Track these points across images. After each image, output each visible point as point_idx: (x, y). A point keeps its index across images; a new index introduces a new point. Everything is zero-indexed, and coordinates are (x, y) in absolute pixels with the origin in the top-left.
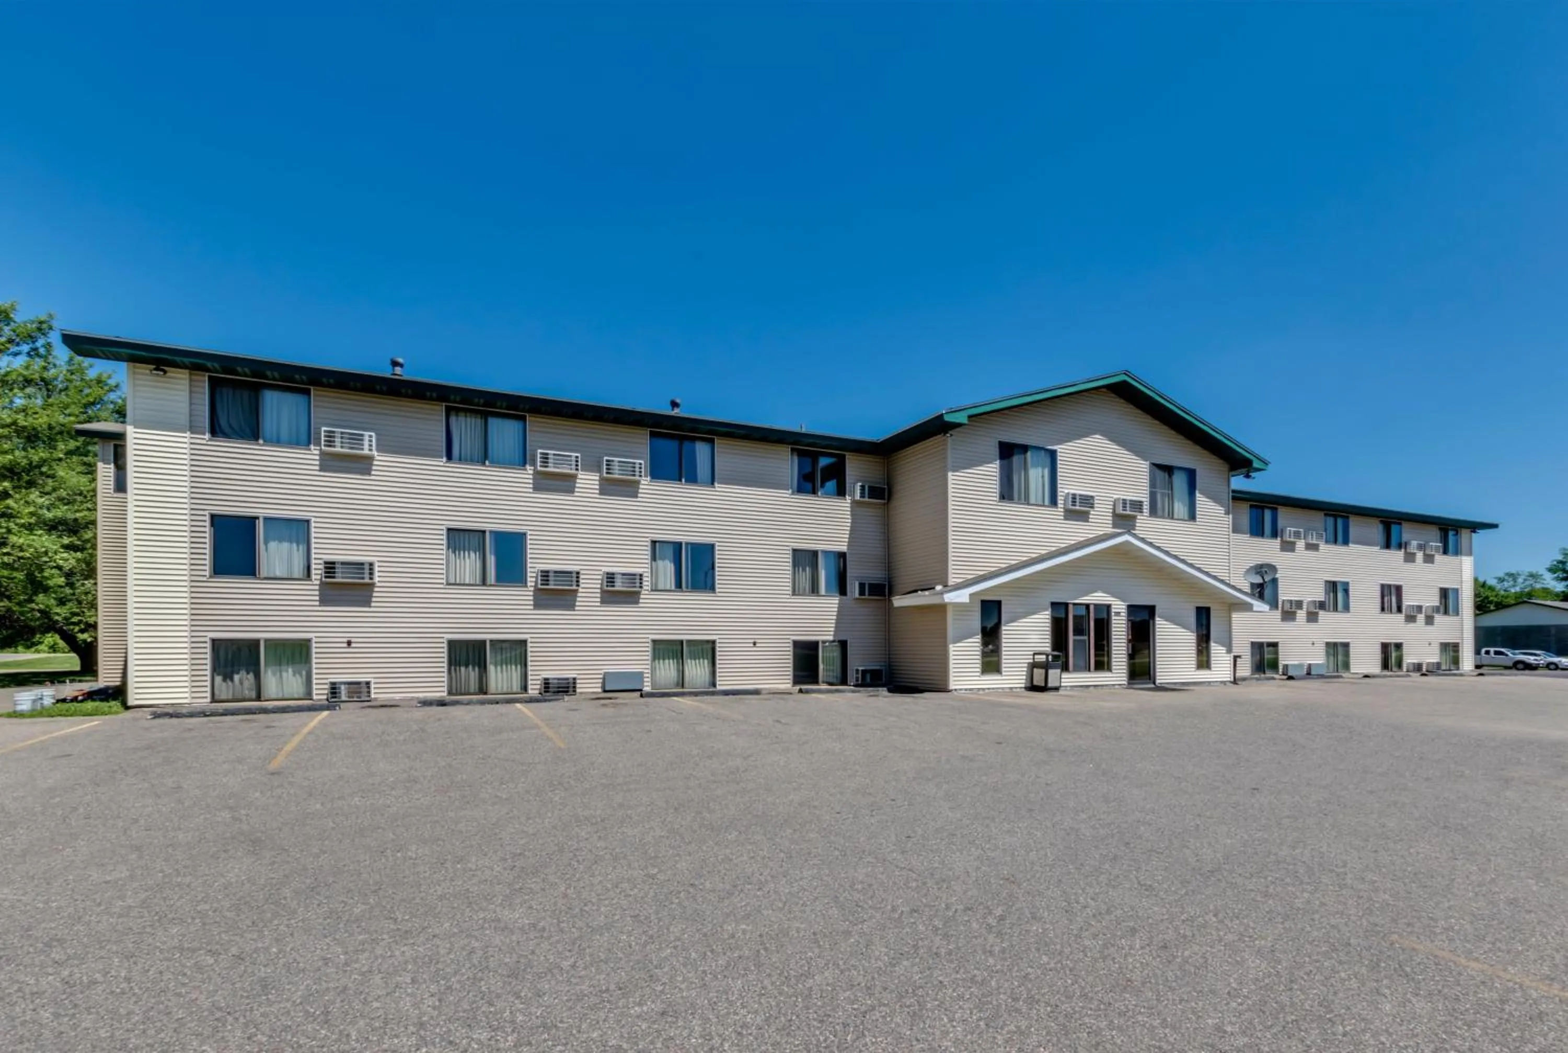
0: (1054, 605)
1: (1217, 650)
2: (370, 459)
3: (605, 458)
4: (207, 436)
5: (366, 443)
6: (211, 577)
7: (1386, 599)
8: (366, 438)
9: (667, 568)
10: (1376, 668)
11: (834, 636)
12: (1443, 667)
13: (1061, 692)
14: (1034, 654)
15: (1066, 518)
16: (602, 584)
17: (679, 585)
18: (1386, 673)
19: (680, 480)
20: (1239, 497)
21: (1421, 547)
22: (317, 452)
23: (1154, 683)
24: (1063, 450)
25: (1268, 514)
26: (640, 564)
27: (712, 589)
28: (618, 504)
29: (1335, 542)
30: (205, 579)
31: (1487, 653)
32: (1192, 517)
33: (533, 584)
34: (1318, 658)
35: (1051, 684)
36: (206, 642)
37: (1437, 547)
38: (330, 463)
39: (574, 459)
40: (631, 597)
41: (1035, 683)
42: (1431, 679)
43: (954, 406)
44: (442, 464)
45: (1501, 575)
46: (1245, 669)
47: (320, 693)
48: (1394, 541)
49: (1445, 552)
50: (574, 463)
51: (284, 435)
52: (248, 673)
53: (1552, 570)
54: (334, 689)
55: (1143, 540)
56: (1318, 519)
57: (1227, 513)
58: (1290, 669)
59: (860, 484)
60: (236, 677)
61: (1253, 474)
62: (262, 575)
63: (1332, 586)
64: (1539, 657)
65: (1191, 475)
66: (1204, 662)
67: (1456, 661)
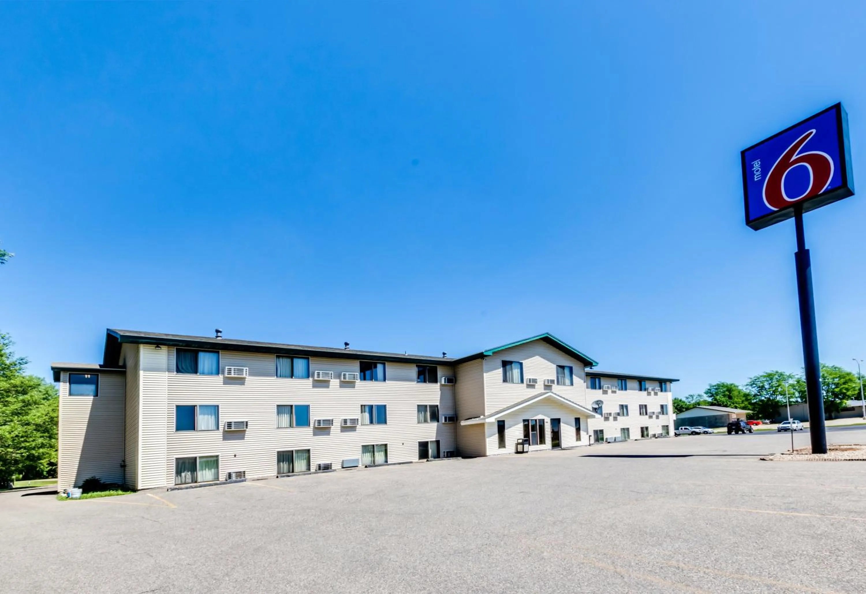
0: (524, 421)
1: (582, 433)
2: (244, 378)
3: (343, 373)
4: (175, 373)
5: (244, 372)
6: (175, 432)
7: (641, 410)
8: (245, 370)
9: (367, 415)
10: (639, 436)
11: (436, 438)
12: (663, 435)
13: (529, 453)
14: (518, 440)
15: (527, 387)
16: (341, 424)
17: (371, 422)
18: (643, 438)
19: (372, 380)
20: (588, 374)
21: (653, 390)
22: (222, 377)
23: (561, 448)
24: (526, 363)
25: (597, 380)
26: (356, 414)
27: (385, 422)
28: (347, 391)
29: (622, 389)
30: (173, 433)
31: (682, 429)
32: (572, 384)
33: (313, 426)
34: (618, 434)
35: (525, 450)
36: (173, 460)
37: (659, 389)
38: (228, 381)
39: (330, 374)
40: (353, 429)
41: (519, 450)
42: (658, 439)
43: (488, 349)
44: (274, 379)
45: (687, 396)
46: (592, 441)
47: (222, 477)
48: (643, 388)
49: (662, 391)
50: (330, 376)
51: (206, 371)
52: (188, 472)
53: (706, 393)
54: (230, 475)
55: (555, 394)
56: (615, 382)
57: (584, 382)
58: (608, 439)
59: (444, 378)
60: (183, 474)
61: (593, 367)
62: (199, 429)
63: (622, 406)
64: (701, 429)
65: (571, 369)
66: (578, 438)
67: (668, 433)
